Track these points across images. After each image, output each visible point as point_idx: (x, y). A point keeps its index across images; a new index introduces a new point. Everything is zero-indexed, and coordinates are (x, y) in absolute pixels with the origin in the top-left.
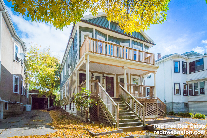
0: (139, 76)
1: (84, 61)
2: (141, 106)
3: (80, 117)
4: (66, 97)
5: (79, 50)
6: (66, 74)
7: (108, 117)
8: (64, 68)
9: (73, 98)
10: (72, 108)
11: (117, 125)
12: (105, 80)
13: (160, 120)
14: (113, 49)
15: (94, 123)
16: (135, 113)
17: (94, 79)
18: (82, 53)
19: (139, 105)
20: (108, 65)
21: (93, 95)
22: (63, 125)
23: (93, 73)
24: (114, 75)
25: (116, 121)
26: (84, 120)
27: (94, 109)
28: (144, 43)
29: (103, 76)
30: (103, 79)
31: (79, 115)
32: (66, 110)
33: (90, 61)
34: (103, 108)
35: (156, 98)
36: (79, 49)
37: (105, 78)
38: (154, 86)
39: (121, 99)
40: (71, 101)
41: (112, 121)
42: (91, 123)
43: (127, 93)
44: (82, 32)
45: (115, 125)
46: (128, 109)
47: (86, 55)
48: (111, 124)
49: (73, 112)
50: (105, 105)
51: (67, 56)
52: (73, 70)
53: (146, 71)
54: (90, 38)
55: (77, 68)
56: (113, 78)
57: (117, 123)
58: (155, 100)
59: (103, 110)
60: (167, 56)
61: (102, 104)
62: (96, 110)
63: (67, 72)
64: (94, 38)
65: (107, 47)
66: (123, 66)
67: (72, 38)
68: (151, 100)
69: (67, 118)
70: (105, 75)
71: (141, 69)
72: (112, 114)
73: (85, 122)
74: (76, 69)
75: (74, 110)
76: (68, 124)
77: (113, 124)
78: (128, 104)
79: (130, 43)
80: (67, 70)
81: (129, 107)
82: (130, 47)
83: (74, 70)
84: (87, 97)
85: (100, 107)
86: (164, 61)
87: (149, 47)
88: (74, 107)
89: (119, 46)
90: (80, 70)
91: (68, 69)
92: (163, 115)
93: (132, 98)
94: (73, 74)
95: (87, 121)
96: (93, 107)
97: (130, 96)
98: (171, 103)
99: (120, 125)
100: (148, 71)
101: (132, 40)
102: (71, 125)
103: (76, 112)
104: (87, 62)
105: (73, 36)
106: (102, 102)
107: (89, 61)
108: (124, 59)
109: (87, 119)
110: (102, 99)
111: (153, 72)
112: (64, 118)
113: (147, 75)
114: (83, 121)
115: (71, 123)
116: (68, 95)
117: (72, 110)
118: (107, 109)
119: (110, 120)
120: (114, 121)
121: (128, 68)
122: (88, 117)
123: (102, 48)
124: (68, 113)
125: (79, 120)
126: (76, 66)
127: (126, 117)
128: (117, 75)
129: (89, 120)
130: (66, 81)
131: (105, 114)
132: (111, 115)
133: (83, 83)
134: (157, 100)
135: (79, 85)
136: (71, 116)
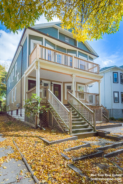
0: (84, 84)
1: (35, 67)
2: (92, 113)
3: (29, 123)
4: (12, 103)
5: (29, 58)
6: (13, 81)
7: (60, 123)
8: (11, 75)
9: (21, 104)
10: (19, 113)
11: (70, 131)
12: (53, 87)
13: (105, 125)
14: (61, 59)
15: (45, 129)
16: (84, 119)
17: (43, 85)
18: (32, 60)
19: (89, 111)
20: (58, 72)
21: (43, 101)
22: (12, 132)
23: (41, 81)
24: (61, 82)
25: (69, 128)
26: (34, 126)
27: (44, 115)
28: (88, 54)
29: (51, 83)
30: (51, 86)
31: (28, 121)
32: (12, 116)
33: (41, 68)
34: (53, 114)
35: (101, 105)
36: (29, 56)
37: (53, 85)
38: (99, 94)
39: (70, 106)
40: (19, 107)
41: (64, 127)
42: (41, 129)
43: (76, 99)
44: (32, 40)
45: (67, 131)
46: (78, 116)
47: (37, 62)
48: (63, 130)
49: (21, 118)
50: (56, 111)
51: (15, 63)
52: (21, 76)
53: (92, 79)
54: (40, 46)
55: (26, 74)
56: (60, 85)
57: (69, 130)
58: (100, 107)
59: (53, 116)
60: (106, 68)
61: (52, 110)
62: (45, 116)
63: (15, 79)
64: (44, 45)
65: (55, 56)
66: (72, 74)
67: (21, 46)
68: (97, 107)
69: (15, 124)
70: (53, 83)
71: (88, 78)
72: (64, 120)
73: (34, 128)
74: (25, 76)
75: (21, 116)
76: (17, 131)
77: (65, 131)
78: (77, 111)
79: (76, 54)
80: (14, 76)
81: (79, 114)
82: (76, 56)
83: (23, 76)
84: (37, 103)
85: (50, 113)
86: (105, 72)
87: (93, 59)
88: (22, 113)
89: (67, 54)
90: (29, 77)
91: (16, 76)
92: (106, 121)
93: (82, 105)
94: (21, 80)
95: (37, 127)
96: (43, 114)
97: (80, 102)
98: (111, 109)
99: (72, 131)
100: (94, 80)
101: (78, 51)
102: (20, 131)
103: (24, 118)
104: (37, 68)
105: (22, 44)
106: (53, 109)
107: (39, 68)
108: (72, 67)
109: (37, 125)
110: (52, 106)
111: (98, 81)
112: (12, 124)
113: (91, 84)
114: (32, 127)
115: (21, 130)
116: (15, 101)
117: (20, 116)
118: (58, 115)
119: (62, 127)
120: (66, 127)
121: (76, 76)
122: (38, 123)
123: (50, 56)
124: (15, 119)
125: (28, 126)
126: (25, 73)
127: (77, 123)
128: (64, 83)
129: (40, 127)
130: (13, 87)
131: (56, 120)
132: (62, 121)
133: (32, 89)
134: (101, 106)
135: (27, 91)
136: (19, 122)
